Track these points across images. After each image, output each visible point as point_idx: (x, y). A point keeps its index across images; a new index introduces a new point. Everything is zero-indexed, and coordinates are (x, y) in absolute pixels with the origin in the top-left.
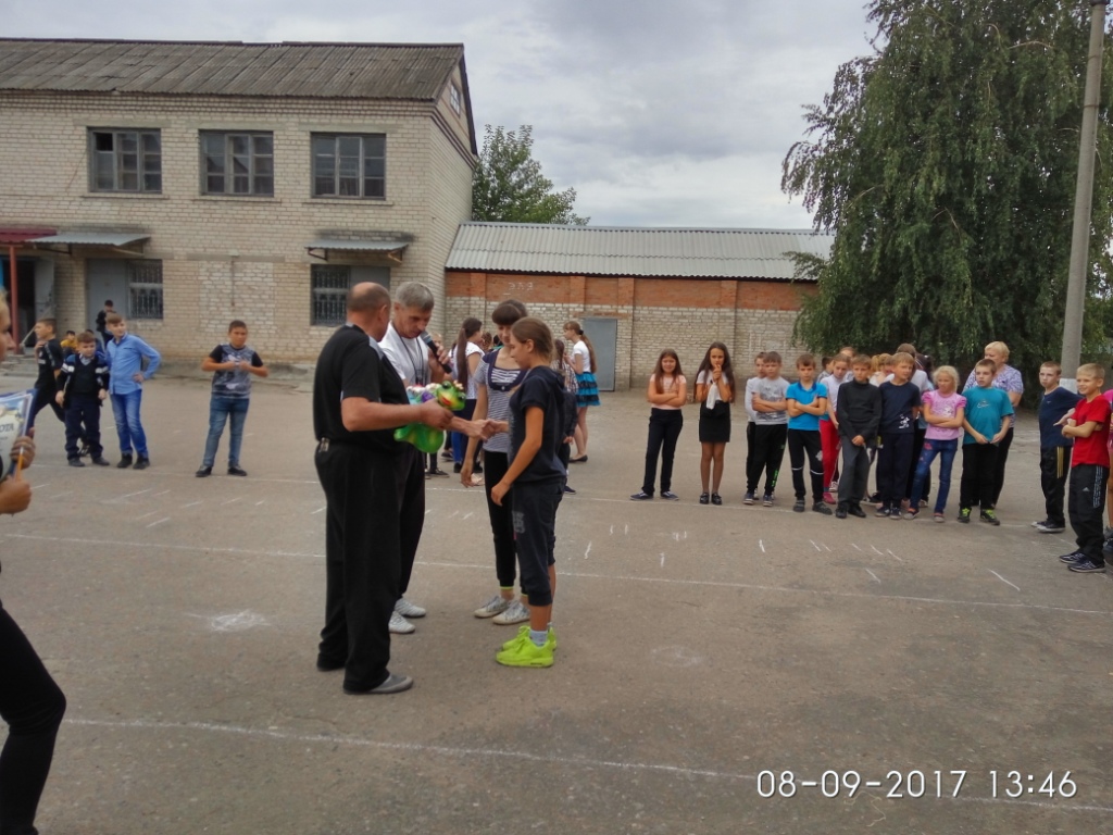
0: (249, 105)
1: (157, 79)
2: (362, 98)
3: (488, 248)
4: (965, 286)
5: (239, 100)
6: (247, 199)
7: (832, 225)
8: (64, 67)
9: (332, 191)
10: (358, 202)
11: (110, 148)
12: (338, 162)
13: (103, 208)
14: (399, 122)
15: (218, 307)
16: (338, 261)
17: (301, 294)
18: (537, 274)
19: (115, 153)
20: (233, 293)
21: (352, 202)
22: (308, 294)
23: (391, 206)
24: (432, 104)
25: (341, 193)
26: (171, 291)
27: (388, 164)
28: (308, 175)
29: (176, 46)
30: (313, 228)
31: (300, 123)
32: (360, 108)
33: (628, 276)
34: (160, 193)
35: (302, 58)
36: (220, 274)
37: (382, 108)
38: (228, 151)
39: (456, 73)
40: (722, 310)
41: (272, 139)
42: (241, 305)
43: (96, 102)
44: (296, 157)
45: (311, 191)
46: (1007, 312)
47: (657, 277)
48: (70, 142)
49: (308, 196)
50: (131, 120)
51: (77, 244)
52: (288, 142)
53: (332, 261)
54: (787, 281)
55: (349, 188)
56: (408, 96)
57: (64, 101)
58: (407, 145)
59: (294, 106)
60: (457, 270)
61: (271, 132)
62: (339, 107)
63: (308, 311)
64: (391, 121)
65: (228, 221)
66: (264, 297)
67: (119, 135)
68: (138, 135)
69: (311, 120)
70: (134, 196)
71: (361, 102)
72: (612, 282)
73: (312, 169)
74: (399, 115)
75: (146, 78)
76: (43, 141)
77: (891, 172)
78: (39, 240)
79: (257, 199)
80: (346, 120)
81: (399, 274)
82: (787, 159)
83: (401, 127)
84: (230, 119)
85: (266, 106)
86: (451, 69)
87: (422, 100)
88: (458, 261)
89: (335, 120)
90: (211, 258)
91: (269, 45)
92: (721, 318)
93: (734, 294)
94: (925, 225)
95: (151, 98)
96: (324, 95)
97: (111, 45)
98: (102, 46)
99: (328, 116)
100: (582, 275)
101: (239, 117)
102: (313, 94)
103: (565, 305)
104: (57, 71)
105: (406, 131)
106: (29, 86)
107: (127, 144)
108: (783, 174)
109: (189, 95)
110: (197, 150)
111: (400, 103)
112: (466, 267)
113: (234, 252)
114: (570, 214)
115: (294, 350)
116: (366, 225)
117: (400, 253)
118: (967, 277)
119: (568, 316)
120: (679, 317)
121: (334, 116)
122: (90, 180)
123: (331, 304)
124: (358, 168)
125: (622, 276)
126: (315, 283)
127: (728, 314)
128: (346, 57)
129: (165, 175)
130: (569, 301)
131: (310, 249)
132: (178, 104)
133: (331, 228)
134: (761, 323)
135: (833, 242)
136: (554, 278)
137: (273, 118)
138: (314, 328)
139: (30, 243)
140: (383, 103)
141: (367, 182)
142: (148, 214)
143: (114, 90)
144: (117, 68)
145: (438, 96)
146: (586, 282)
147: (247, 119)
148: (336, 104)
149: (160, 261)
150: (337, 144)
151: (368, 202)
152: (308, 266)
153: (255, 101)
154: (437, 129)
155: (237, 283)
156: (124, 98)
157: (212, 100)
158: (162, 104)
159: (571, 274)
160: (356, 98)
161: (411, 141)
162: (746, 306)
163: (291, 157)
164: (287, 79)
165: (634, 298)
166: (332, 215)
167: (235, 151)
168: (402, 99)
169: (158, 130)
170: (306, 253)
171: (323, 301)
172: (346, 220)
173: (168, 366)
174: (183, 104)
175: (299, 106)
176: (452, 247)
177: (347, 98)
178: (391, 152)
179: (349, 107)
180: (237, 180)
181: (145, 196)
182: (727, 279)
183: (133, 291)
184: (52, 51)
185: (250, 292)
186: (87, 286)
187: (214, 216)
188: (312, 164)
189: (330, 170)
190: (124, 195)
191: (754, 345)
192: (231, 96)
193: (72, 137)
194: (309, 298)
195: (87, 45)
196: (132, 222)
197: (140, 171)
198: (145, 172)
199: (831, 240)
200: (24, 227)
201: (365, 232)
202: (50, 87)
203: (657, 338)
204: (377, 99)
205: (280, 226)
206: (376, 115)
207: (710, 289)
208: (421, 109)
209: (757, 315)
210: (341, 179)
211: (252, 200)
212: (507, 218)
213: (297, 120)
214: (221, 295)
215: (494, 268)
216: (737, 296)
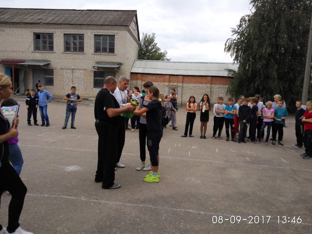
0: (77, 27)
1: (53, 20)
2: (108, 25)
3: (142, 67)
4: (275, 79)
5: (75, 26)
6: (77, 53)
7: (238, 61)
8: (27, 16)
9: (100, 51)
10: (107, 54)
11: (40, 39)
12: (102, 43)
13: (37, 55)
14: (119, 32)
15: (68, 83)
17: (91, 79)
18: (156, 74)
19: (41, 40)
20: (73, 79)
21: (105, 54)
23: (116, 55)
24: (128, 27)
25: (102, 51)
26: (56, 78)
27: (115, 43)
29: (58, 11)
30: (95, 61)
31: (91, 32)
32: (108, 28)
33: (181, 75)
34: (53, 51)
35: (92, 14)
36: (69, 73)
37: (114, 28)
38: (72, 39)
39: (134, 18)
40: (207, 85)
41: (84, 36)
42: (75, 82)
43: (36, 26)
44: (90, 41)
45: (94, 51)
46: (287, 86)
47: (189, 76)
48: (29, 37)
49: (93, 52)
50: (45, 31)
51: (30, 65)
52: (88, 37)
53: (100, 70)
54: (225, 77)
55: (105, 50)
56: (121, 25)
57: (27, 26)
58: (121, 38)
59: (90, 27)
60: (134, 73)
61: (83, 34)
62: (102, 28)
63: (93, 84)
64: (116, 32)
65: (71, 59)
66: (81, 80)
67: (42, 35)
68: (47, 35)
69: (94, 31)
70: (46, 52)
71: (108, 26)
72: (177, 77)
73: (94, 45)
74: (119, 30)
75: (50, 19)
76: (22, 37)
77: (255, 47)
78: (20, 64)
79: (79, 53)
80: (104, 31)
81: (118, 74)
82: (226, 43)
84: (72, 31)
85: (82, 27)
86: (133, 17)
87: (125, 26)
88: (135, 70)
89: (101, 31)
90: (67, 69)
91: (83, 10)
92: (207, 87)
94: (265, 62)
95: (51, 25)
96: (98, 24)
97: (40, 10)
98: (37, 10)
99: (99, 30)
100: (168, 75)
101: (75, 30)
102: (95, 24)
103: (164, 83)
104: (26, 17)
105: (120, 34)
106: (18, 21)
107: (44, 38)
108: (225, 47)
109: (61, 24)
110: (63, 39)
112: (136, 72)
113: (73, 68)
114: (165, 58)
115: (89, 94)
116: (109, 60)
117: (118, 68)
118: (276, 77)
119: (164, 86)
120: (195, 87)
122: (34, 47)
123: (99, 82)
124: (107, 45)
125: (180, 75)
126: (95, 76)
127: (209, 86)
128: (104, 14)
129: (55, 47)
130: (165, 82)
131: (94, 67)
132: (58, 26)
133: (99, 61)
134: (218, 89)
135: (238, 66)
136: (160, 76)
137: (84, 31)
138: (94, 89)
139: (18, 64)
140: (114, 27)
141: (110, 49)
142: (50, 57)
143: (41, 22)
144: (42, 17)
145: (130, 25)
146: (169, 77)
147: (77, 31)
149: (53, 70)
150: (102, 38)
151: (110, 54)
152: (93, 71)
153: (79, 26)
154: (129, 34)
155: (74, 76)
156: (44, 25)
157: (67, 25)
158: (54, 26)
159: (165, 75)
160: (107, 25)
162: (214, 84)
163: (89, 41)
164: (88, 19)
165: (183, 81)
166: (100, 57)
167: (74, 40)
168: (119, 26)
169: (53, 34)
171: (97, 81)
172: (104, 59)
173: (54, 98)
174: (60, 27)
175: (91, 27)
176: (133, 66)
177: (104, 25)
178: (116, 40)
179: (105, 28)
180: (74, 48)
181: (49, 52)
182: (209, 76)
183: (45, 78)
184: (24, 12)
185: (77, 78)
186: (33, 76)
187: (68, 57)
188: (94, 43)
189: (100, 45)
190: (43, 52)
191: (216, 95)
192: (73, 24)
193: (29, 35)
194: (93, 80)
195: (34, 10)
196: (46, 59)
197: (48, 45)
198: (49, 45)
200: (16, 60)
201: (109, 62)
202: (24, 22)
203: (189, 92)
205: (86, 60)
206: (112, 30)
207: (204, 79)
208: (125, 28)
209: (217, 86)
210: (102, 48)
211: (78, 53)
212: (148, 59)
213: (90, 31)
214: (69, 79)
215: (144, 73)
216: (211, 81)
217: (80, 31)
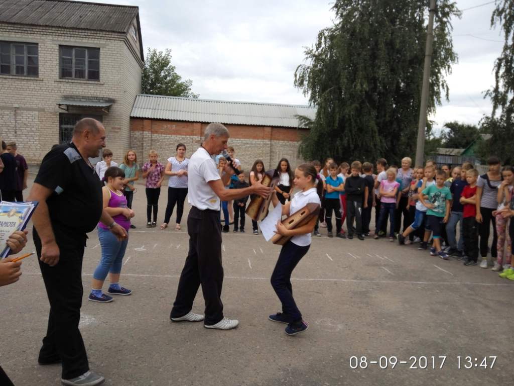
0: (25, 29)
2: (87, 29)
3: (152, 108)
4: (375, 133)
5: (19, 26)
6: (23, 78)
7: (316, 103)
9: (71, 76)
10: (85, 82)
12: (74, 61)
14: (107, 43)
15: (7, 134)
16: (74, 112)
17: (55, 129)
18: (177, 121)
20: (16, 127)
21: (82, 82)
22: (58, 128)
23: (103, 84)
24: (125, 35)
25: (75, 77)
27: (101, 63)
28: (58, 67)
30: (60, 94)
31: (53, 40)
32: (86, 34)
35: (53, 7)
36: (8, 117)
37: (98, 35)
38: (13, 52)
39: (135, 21)
40: (265, 141)
41: (37, 48)
42: (21, 133)
44: (51, 57)
45: (59, 75)
47: (235, 125)
49: (58, 78)
52: (47, 50)
53: (71, 112)
54: (296, 128)
55: (80, 74)
56: (112, 30)
58: (111, 55)
59: (50, 31)
60: (137, 118)
61: (37, 44)
62: (74, 33)
63: (58, 137)
64: (102, 42)
65: (12, 89)
66: (33, 129)
69: (59, 39)
71: (87, 32)
73: (60, 64)
74: (107, 39)
77: (344, 80)
79: (29, 78)
80: (78, 40)
81: (107, 119)
82: (296, 72)
83: (108, 45)
84: (14, 36)
85: (34, 30)
86: (133, 18)
87: (119, 32)
88: (137, 113)
89: (72, 39)
90: (3, 108)
92: (264, 144)
93: (270, 133)
94: (358, 105)
96: (66, 26)
99: (69, 38)
100: (199, 122)
101: (19, 35)
102: (61, 25)
103: (191, 137)
105: (111, 47)
108: (295, 79)
111: (107, 33)
112: (141, 116)
113: (16, 106)
114: (190, 92)
116: (89, 93)
117: (108, 108)
119: (193, 142)
120: (245, 144)
121: (72, 38)
124: (85, 65)
126: (62, 122)
127: (267, 143)
128: (77, 8)
130: (193, 134)
131: (60, 105)
133: (70, 94)
134: (282, 147)
136: (185, 124)
137: (38, 37)
140: (98, 32)
141: (89, 72)
145: (128, 31)
146: (201, 126)
147: (24, 36)
148: (73, 32)
150: (74, 52)
151: (91, 82)
152: (58, 113)
153: (29, 27)
154: (126, 47)
155: (18, 122)
157: (3, 25)
159: (194, 122)
160: (84, 29)
161: (113, 52)
162: (275, 139)
163: (48, 57)
164: (45, 17)
166: (71, 88)
167: (17, 53)
168: (109, 31)
170: (57, 107)
171: (66, 132)
172: (78, 91)
175: (53, 31)
176: (133, 106)
177: (79, 29)
178: (103, 57)
179: (80, 34)
180: (17, 68)
182: (267, 126)
185: (25, 126)
187: (4, 86)
188: (60, 61)
189: (70, 65)
191: (279, 157)
192: (14, 23)
194: (58, 130)
199: (315, 110)
201: (89, 97)
204: (95, 30)
205: (42, 93)
206: (95, 38)
207: (258, 131)
208: (119, 37)
209: (280, 143)
210: (76, 70)
211: (26, 78)
212: (160, 93)
213: (52, 38)
214: (9, 128)
215: (155, 117)
216: (271, 134)
217: (30, 37)
